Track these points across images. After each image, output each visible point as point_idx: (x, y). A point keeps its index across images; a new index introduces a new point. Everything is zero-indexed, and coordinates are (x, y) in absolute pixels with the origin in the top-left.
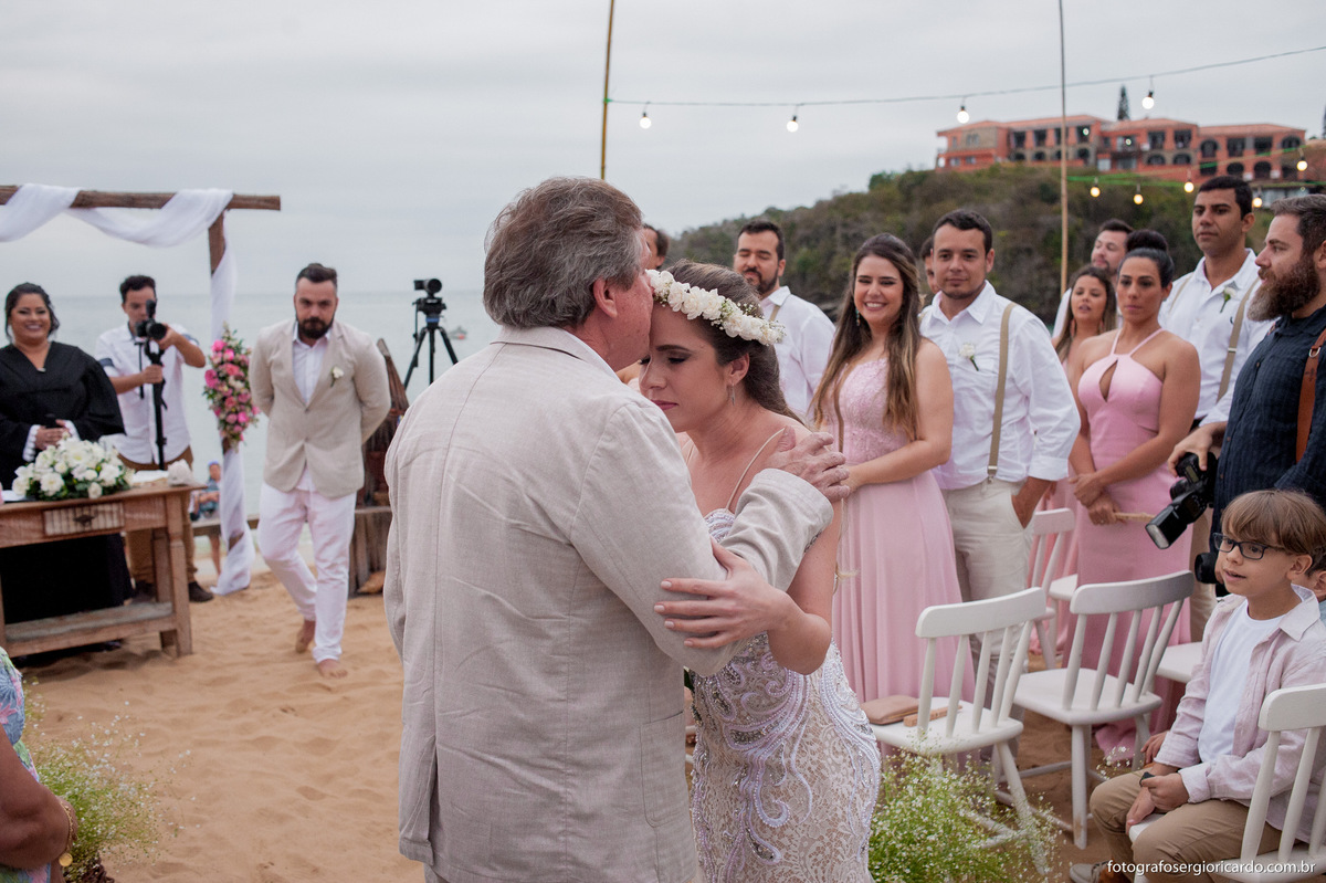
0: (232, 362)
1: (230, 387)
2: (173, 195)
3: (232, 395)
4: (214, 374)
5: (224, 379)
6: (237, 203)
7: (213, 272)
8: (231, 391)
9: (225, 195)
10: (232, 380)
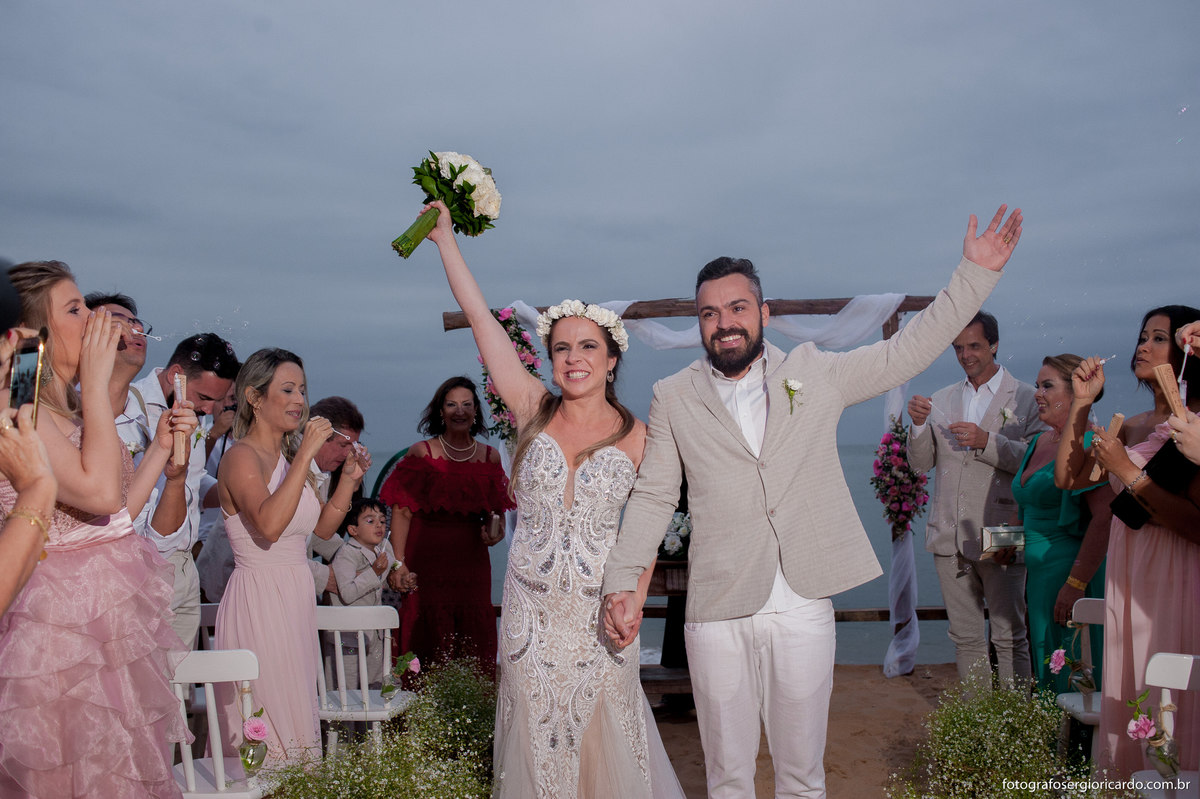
1: (892, 477)
2: (852, 299)
3: (895, 484)
4: (880, 465)
5: (889, 468)
6: (909, 305)
8: (894, 480)
10: (895, 471)
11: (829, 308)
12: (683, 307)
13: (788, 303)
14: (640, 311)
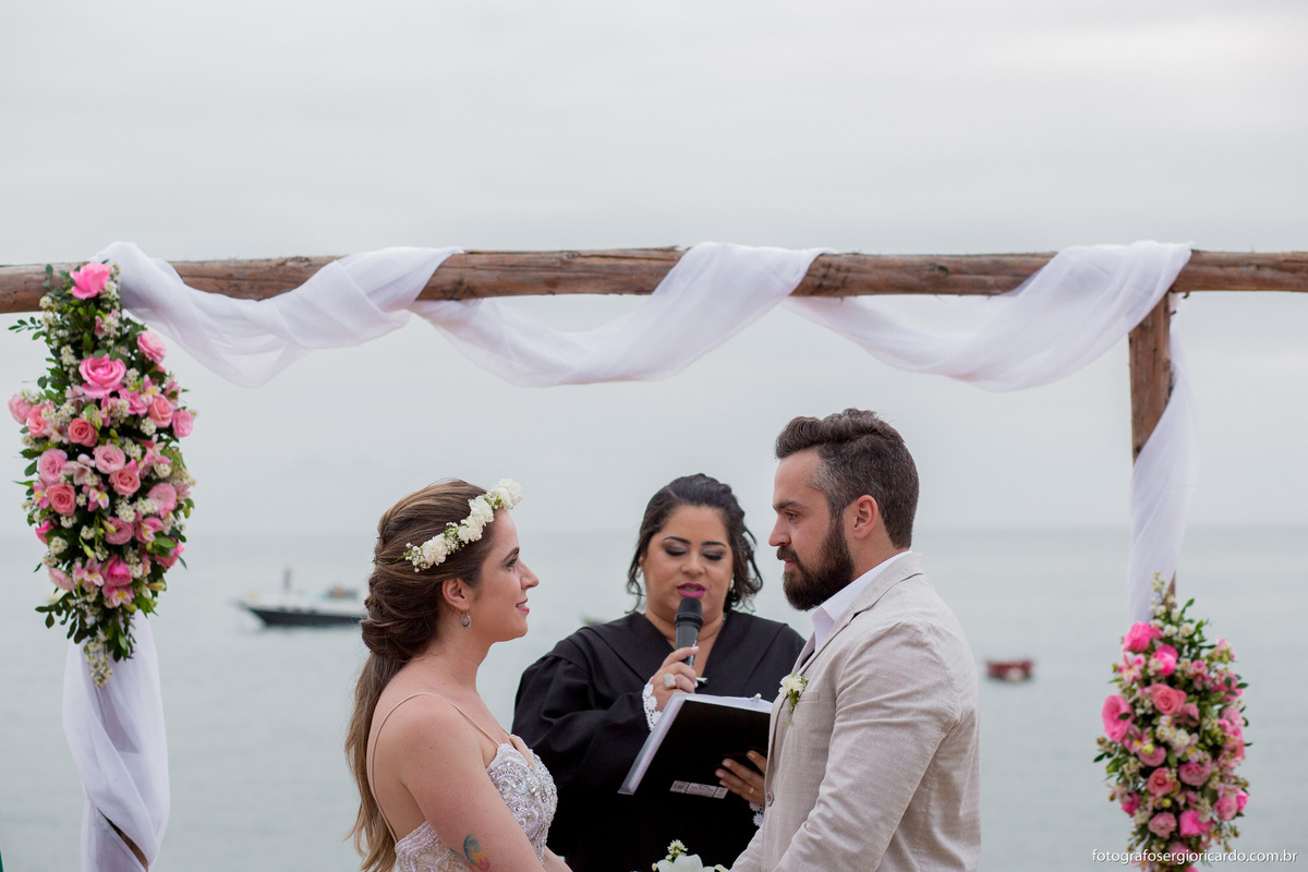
0: (1171, 680)
1: (1157, 743)
2: (1052, 255)
3: (1166, 764)
4: (1125, 709)
5: (1148, 720)
6: (1203, 274)
7: (1137, 450)
8: (1162, 752)
9: (1172, 257)
10: (1165, 727)
11: (990, 279)
12: (589, 269)
13: (882, 264)
14: (470, 277)
